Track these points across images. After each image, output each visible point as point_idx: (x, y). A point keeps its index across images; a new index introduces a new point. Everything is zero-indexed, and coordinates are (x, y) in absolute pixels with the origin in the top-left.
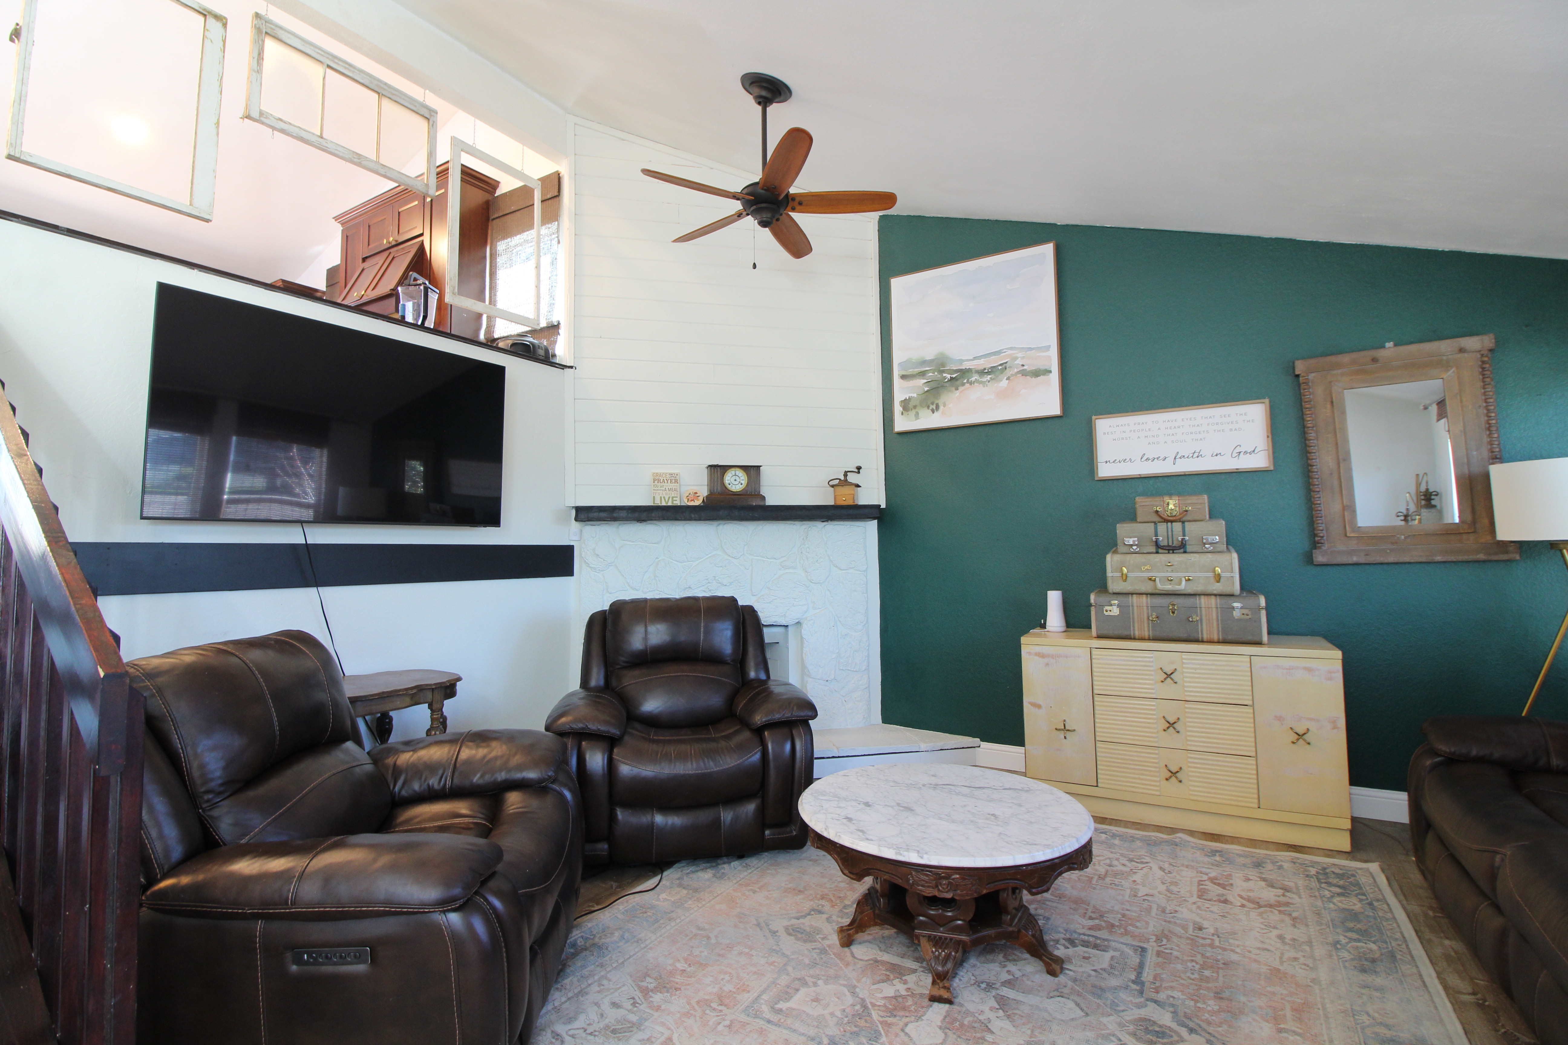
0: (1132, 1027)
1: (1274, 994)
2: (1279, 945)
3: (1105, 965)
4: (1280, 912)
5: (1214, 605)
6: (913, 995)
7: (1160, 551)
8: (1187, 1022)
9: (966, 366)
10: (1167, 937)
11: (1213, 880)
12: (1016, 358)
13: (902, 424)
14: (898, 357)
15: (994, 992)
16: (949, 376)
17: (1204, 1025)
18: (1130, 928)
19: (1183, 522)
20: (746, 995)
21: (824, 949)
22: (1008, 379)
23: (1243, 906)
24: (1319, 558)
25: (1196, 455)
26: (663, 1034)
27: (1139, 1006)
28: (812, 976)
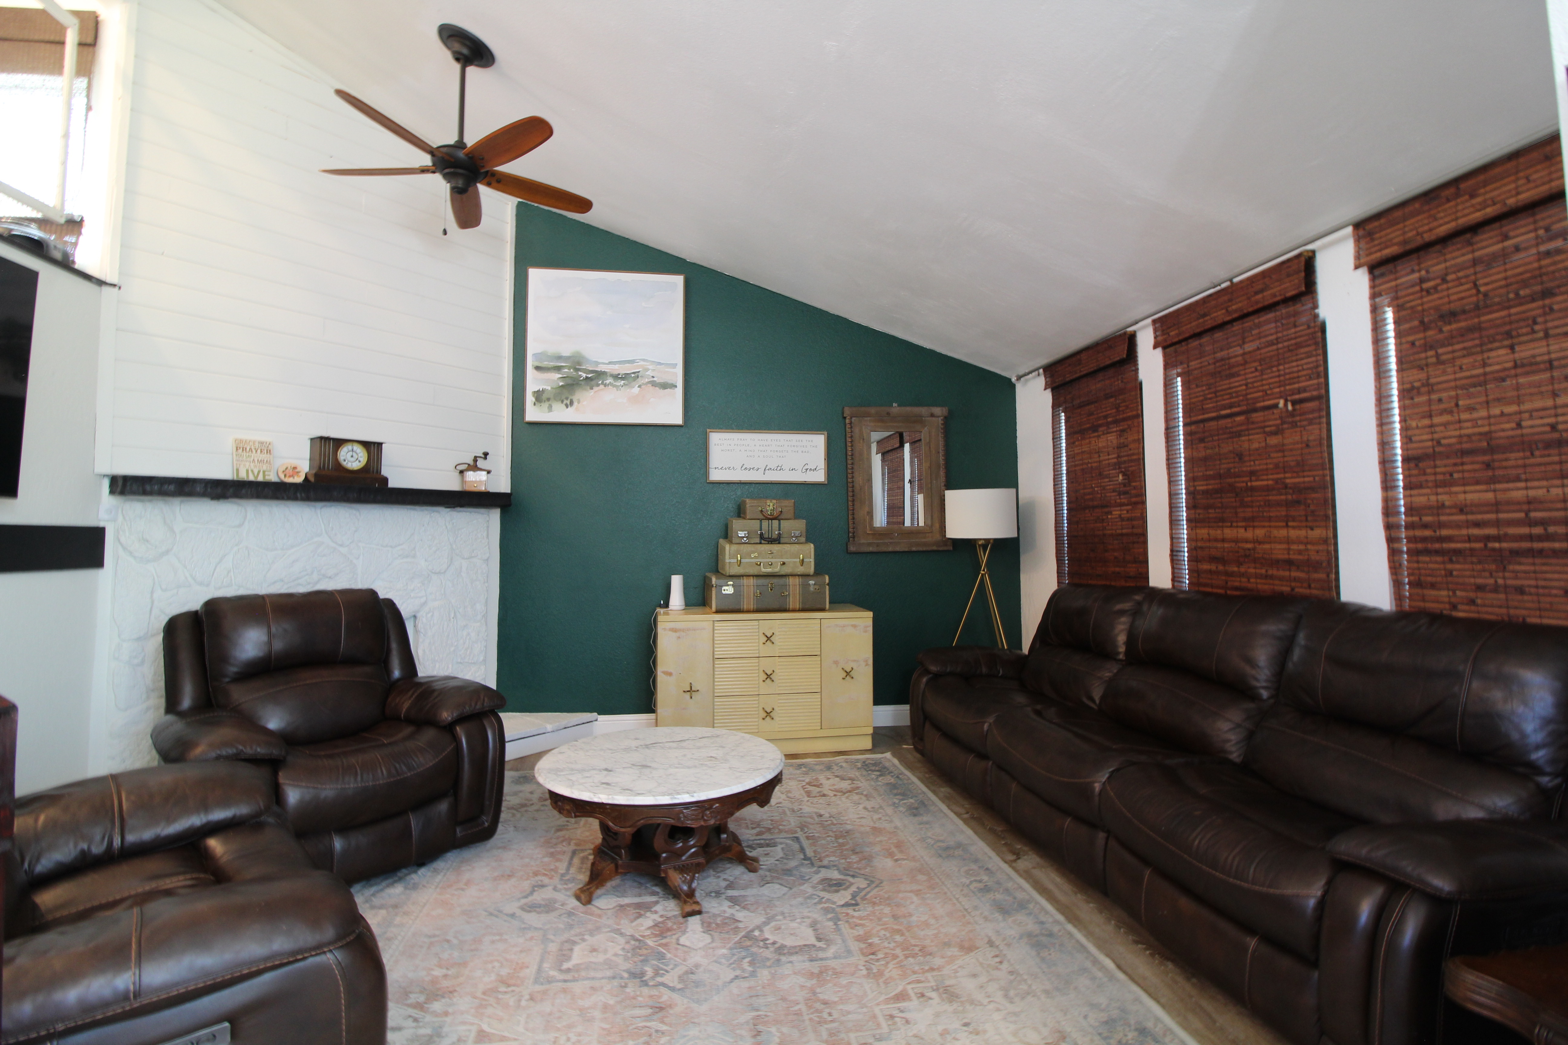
0: (821, 887)
1: (881, 841)
2: (867, 813)
3: (781, 855)
4: (857, 793)
5: (798, 583)
6: (668, 918)
7: (763, 542)
8: (847, 872)
9: (601, 368)
10: (805, 826)
11: (809, 784)
12: (647, 370)
13: (533, 413)
14: (532, 347)
15: (724, 896)
16: (584, 375)
17: (857, 871)
18: (781, 827)
19: (779, 520)
20: (527, 971)
21: (570, 912)
22: (639, 386)
23: (835, 795)
24: (852, 549)
25: (779, 468)
26: (470, 1031)
27: (817, 873)
28: (576, 935)
